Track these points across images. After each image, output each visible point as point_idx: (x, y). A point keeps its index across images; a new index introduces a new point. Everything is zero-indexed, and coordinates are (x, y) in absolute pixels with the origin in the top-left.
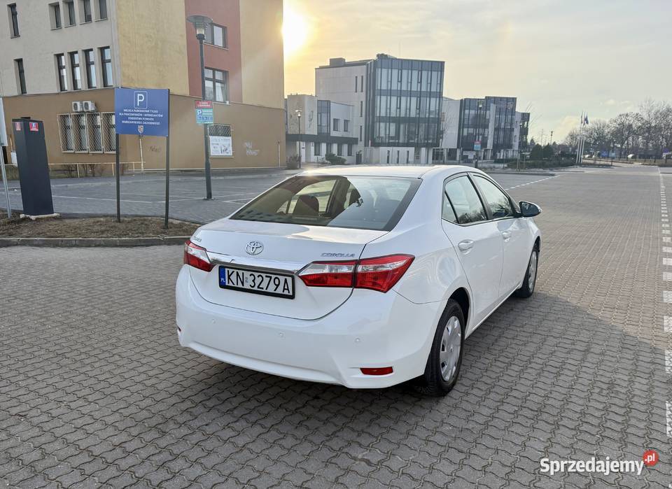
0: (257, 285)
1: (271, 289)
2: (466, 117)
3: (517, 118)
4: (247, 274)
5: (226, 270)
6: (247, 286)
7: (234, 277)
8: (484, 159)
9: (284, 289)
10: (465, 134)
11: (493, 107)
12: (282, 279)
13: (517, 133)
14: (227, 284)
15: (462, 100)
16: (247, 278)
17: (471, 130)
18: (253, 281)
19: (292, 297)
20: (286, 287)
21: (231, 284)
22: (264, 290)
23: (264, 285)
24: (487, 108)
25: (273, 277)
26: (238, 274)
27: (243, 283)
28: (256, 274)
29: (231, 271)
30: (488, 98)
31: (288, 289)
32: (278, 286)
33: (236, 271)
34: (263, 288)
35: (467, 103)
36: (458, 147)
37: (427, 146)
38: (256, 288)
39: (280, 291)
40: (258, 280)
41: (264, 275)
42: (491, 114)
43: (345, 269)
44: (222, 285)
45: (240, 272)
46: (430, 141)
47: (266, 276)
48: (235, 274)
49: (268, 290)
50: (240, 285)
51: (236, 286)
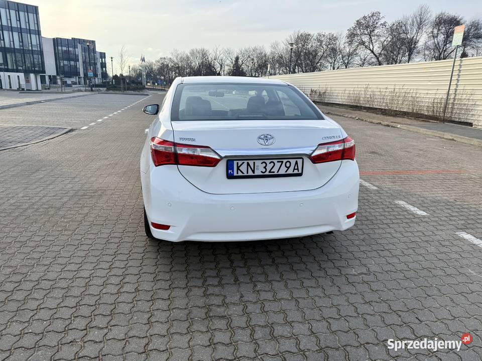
0: (268, 171)
1: (283, 171)
2: (60, 52)
3: (98, 56)
4: (258, 163)
5: (235, 162)
6: (257, 173)
7: (244, 168)
8: (79, 84)
9: (294, 169)
10: (62, 64)
11: (79, 46)
12: (293, 162)
13: (99, 66)
14: (235, 174)
15: (54, 39)
16: (258, 166)
17: (66, 62)
18: (265, 167)
19: (300, 175)
20: (296, 168)
21: (240, 174)
22: (276, 173)
23: (275, 170)
24: (75, 47)
25: (285, 161)
26: (248, 164)
27: (253, 172)
28: (268, 162)
29: (240, 163)
30: (74, 39)
31: (298, 169)
32: (288, 168)
33: (246, 162)
34: (274, 172)
35: (59, 42)
36: (58, 74)
37: (36, 73)
38: (267, 173)
39: (290, 171)
40: (269, 167)
41: (275, 161)
42: (79, 51)
43: (337, 148)
44: (230, 176)
45: (251, 163)
46: (37, 69)
47: (278, 162)
48: (245, 165)
49: (280, 173)
50: (251, 173)
51: (246, 174)
